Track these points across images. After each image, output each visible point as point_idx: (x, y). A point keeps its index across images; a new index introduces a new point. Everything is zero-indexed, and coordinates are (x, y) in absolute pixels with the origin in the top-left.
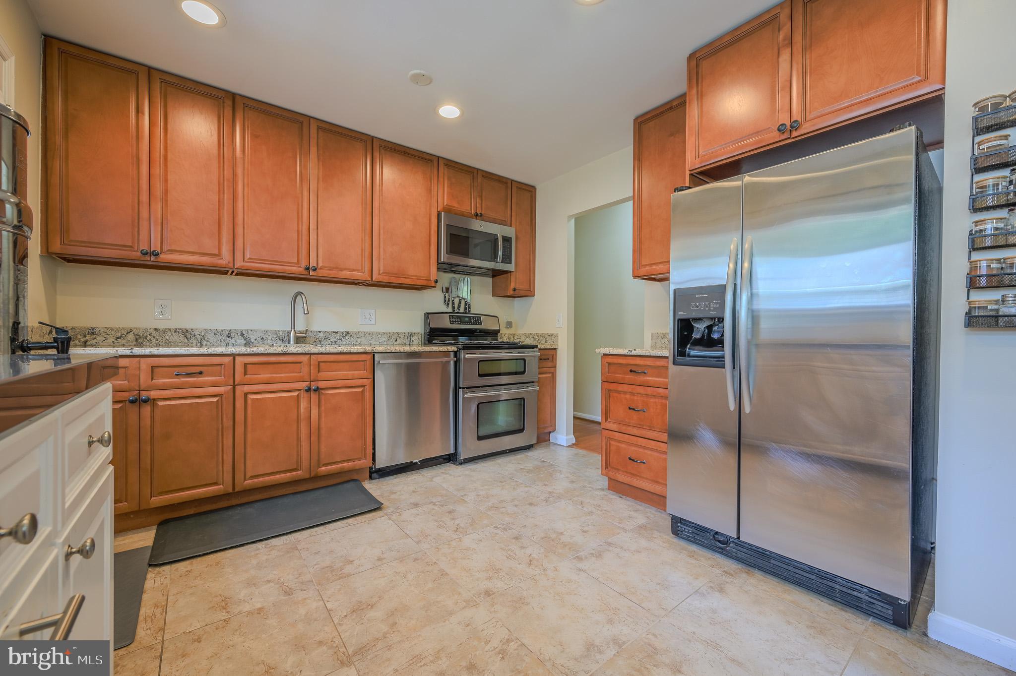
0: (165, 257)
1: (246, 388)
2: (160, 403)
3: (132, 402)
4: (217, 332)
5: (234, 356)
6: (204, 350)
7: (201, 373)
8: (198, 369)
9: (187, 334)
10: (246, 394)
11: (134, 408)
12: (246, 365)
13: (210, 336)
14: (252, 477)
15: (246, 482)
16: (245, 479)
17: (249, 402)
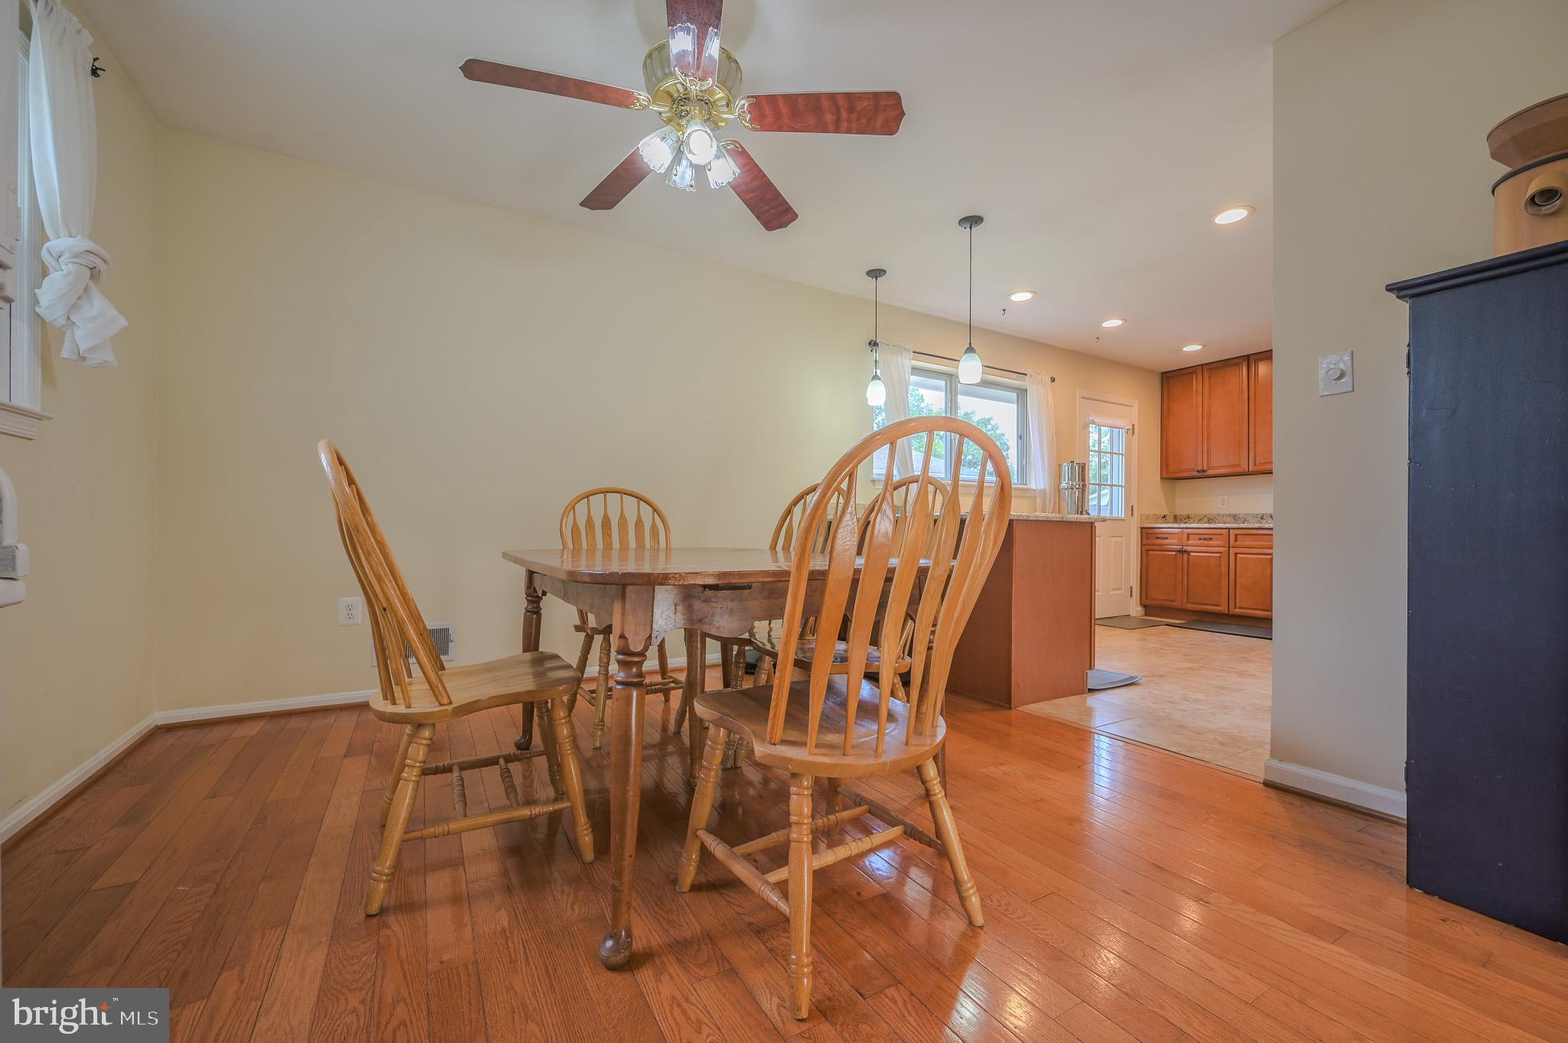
0: (1210, 472)
1: (1237, 550)
2: (1192, 554)
3: (1179, 551)
4: (1254, 516)
5: (1229, 529)
6: (1212, 526)
7: (1211, 539)
8: (1210, 536)
9: (1235, 517)
10: (1236, 554)
11: (1180, 555)
12: (1236, 535)
13: (1250, 518)
14: (1240, 608)
15: (1236, 610)
16: (1235, 608)
17: (1238, 559)
